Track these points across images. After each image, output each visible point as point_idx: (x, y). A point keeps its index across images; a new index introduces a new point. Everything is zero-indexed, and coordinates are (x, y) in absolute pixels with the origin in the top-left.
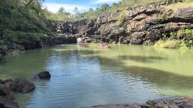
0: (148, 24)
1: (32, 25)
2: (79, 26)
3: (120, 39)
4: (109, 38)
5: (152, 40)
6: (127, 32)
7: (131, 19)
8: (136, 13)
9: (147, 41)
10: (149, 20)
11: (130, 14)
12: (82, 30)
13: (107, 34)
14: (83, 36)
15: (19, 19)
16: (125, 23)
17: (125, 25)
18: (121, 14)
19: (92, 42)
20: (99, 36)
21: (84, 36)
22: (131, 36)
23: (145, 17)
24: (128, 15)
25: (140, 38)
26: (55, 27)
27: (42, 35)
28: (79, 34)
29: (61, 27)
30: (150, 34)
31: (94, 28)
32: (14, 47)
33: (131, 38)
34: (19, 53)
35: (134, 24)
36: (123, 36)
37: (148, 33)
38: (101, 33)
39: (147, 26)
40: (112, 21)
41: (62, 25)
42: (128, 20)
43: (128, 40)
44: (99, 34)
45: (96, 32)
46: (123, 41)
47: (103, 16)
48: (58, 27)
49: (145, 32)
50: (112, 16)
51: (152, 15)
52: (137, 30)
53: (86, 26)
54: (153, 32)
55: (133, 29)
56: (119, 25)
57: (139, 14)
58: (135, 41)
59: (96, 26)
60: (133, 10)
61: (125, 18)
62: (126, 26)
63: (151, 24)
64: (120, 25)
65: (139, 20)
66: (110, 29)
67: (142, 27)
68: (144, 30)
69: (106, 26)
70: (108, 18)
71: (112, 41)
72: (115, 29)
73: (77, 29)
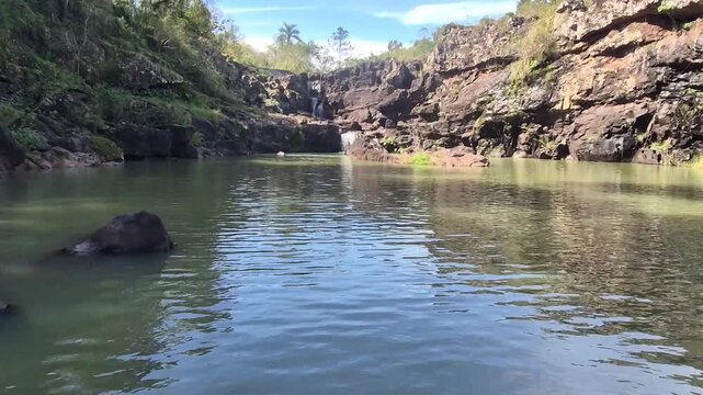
0: (663, 70)
1: (165, 69)
2: (352, 90)
3: (523, 137)
4: (475, 134)
5: (684, 142)
6: (558, 107)
7: (578, 51)
8: (604, 23)
9: (654, 146)
10: (672, 49)
11: (574, 28)
12: (364, 103)
13: (468, 118)
14: (365, 126)
15: (119, 44)
16: (550, 67)
17: (548, 76)
18: (533, 32)
19: (401, 150)
20: (431, 124)
21: (370, 126)
22: (579, 126)
23: (648, 39)
24: (565, 31)
25: (618, 133)
26: (257, 88)
27: (203, 110)
28: (348, 121)
29: (282, 90)
30: (671, 115)
31: (411, 90)
32: (76, 141)
33: (575, 132)
34: (93, 165)
35: (593, 71)
36: (537, 127)
37: (663, 110)
38: (440, 114)
39: (660, 78)
40: (491, 61)
41: (284, 85)
42: (563, 54)
43: (564, 142)
44: (431, 116)
45: (419, 109)
46: (538, 146)
47: (451, 42)
48: (268, 90)
49: (645, 107)
50: (490, 42)
51: (687, 25)
52: (607, 97)
53: (381, 88)
54: (691, 104)
55: (589, 92)
56: (522, 76)
57: (620, 24)
58: (597, 144)
59: (423, 83)
60: (590, 10)
61: (553, 45)
62: (555, 80)
63: (680, 66)
64: (526, 79)
65: (619, 52)
66: (482, 95)
67: (630, 84)
68: (640, 98)
69: (464, 83)
70: (473, 52)
71: (488, 146)
72: (504, 94)
73: (341, 101)
